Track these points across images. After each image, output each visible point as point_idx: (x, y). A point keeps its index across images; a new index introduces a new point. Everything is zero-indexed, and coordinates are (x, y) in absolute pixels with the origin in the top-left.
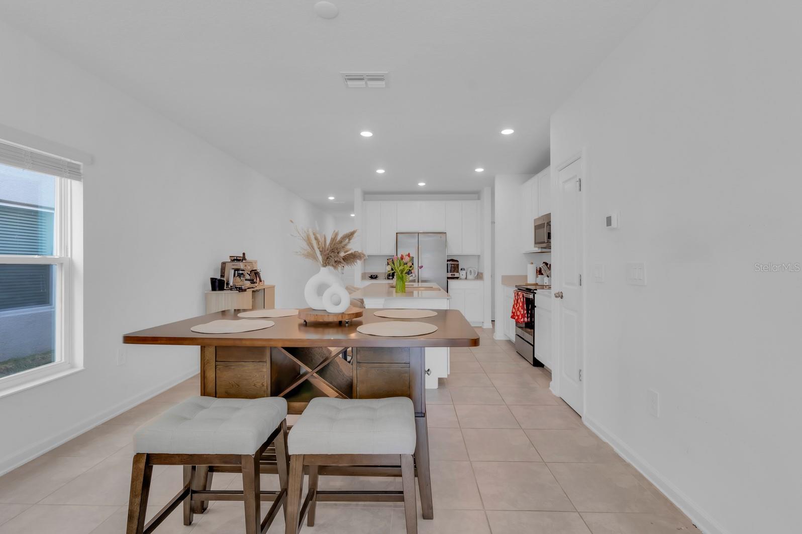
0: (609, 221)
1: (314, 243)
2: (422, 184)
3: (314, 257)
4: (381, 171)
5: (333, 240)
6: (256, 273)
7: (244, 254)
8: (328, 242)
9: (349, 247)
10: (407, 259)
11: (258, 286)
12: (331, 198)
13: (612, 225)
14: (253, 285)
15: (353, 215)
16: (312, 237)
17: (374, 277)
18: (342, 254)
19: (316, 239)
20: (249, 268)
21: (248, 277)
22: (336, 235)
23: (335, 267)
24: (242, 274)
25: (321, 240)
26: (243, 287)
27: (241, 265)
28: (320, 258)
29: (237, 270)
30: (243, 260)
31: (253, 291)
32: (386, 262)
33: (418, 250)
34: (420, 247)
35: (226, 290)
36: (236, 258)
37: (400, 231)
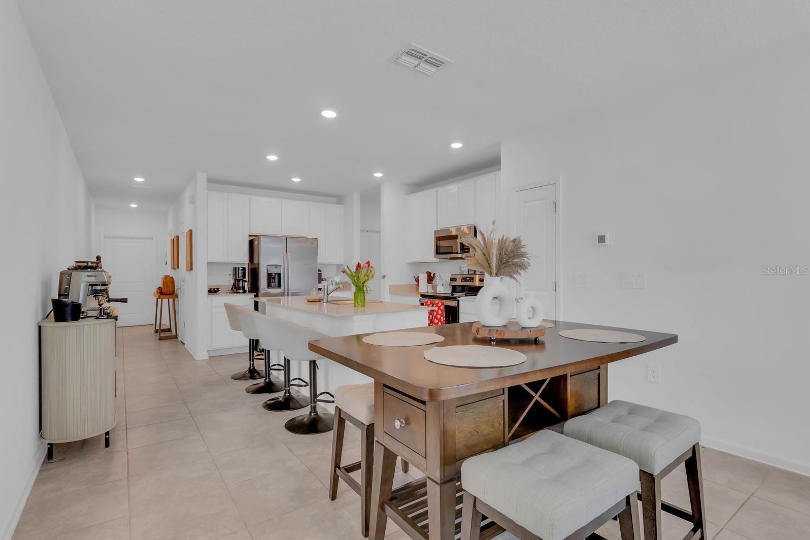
0: (601, 239)
2: (296, 180)
4: (272, 158)
7: (98, 258)
12: (139, 179)
13: (606, 243)
30: (97, 267)
32: (231, 272)
33: (287, 257)
34: (289, 254)
35: (82, 318)
36: (86, 264)
37: (254, 232)
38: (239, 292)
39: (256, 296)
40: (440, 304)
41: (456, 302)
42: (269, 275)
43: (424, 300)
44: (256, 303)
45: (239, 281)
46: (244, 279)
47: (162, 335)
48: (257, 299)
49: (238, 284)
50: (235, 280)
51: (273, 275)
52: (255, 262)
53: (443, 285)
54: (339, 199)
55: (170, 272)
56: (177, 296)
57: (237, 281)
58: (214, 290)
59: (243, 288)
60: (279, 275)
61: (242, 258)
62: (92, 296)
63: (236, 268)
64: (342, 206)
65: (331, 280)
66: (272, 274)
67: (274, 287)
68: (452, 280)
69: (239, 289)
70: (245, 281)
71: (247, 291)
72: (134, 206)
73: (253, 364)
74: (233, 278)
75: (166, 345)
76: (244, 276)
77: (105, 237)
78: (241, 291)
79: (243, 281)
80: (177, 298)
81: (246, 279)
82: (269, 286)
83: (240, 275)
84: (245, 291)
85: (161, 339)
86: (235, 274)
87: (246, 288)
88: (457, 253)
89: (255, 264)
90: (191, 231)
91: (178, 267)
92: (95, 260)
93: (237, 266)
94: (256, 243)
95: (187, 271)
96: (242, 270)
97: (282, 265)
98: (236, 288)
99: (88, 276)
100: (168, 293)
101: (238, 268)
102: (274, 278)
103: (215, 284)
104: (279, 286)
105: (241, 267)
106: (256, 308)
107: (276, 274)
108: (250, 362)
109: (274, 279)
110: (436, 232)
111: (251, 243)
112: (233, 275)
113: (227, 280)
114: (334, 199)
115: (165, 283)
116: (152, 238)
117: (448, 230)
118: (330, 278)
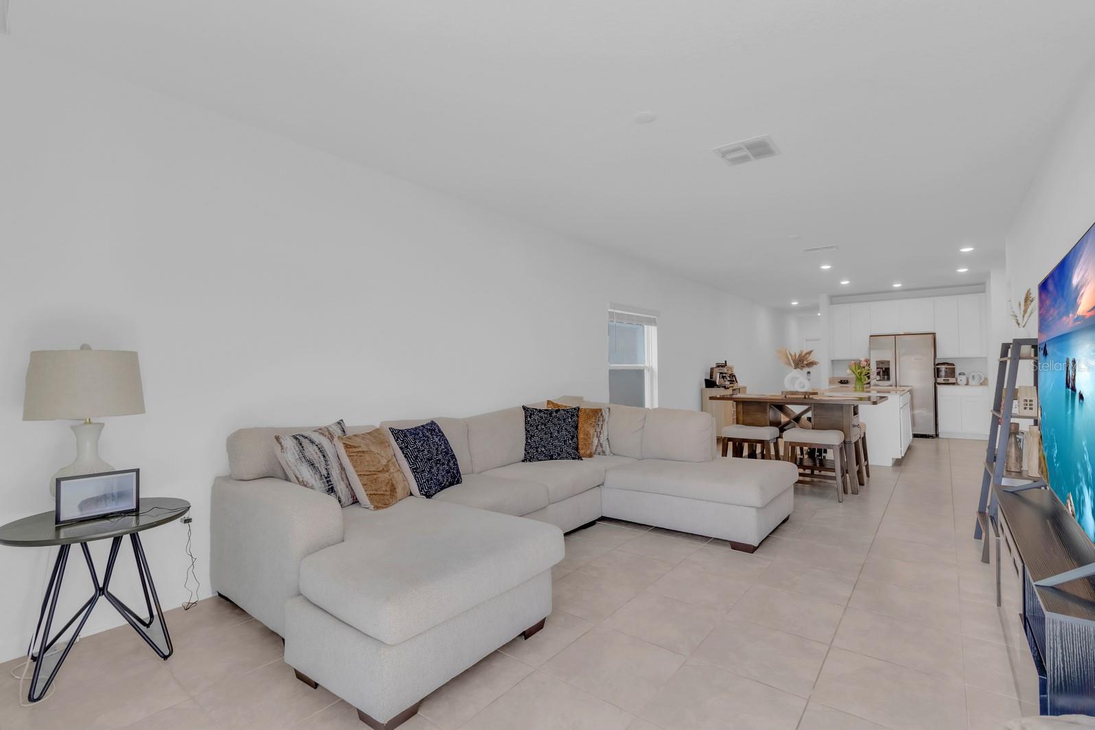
1: (789, 356)
2: (897, 285)
3: (790, 364)
5: (800, 355)
6: (732, 376)
7: (726, 362)
8: (797, 357)
9: (809, 359)
10: (864, 364)
11: (735, 386)
12: (794, 304)
14: (731, 385)
15: (819, 314)
16: (788, 354)
17: (844, 382)
18: (805, 362)
19: (790, 354)
20: (730, 372)
21: (728, 379)
22: (802, 352)
23: (802, 369)
24: (725, 376)
25: (793, 354)
26: (726, 386)
27: (725, 370)
28: (793, 365)
29: (721, 373)
30: (725, 366)
31: (733, 390)
33: (896, 354)
34: (898, 350)
37: (874, 333)
60: (888, 369)
67: (884, 380)
97: (891, 360)
104: (889, 379)
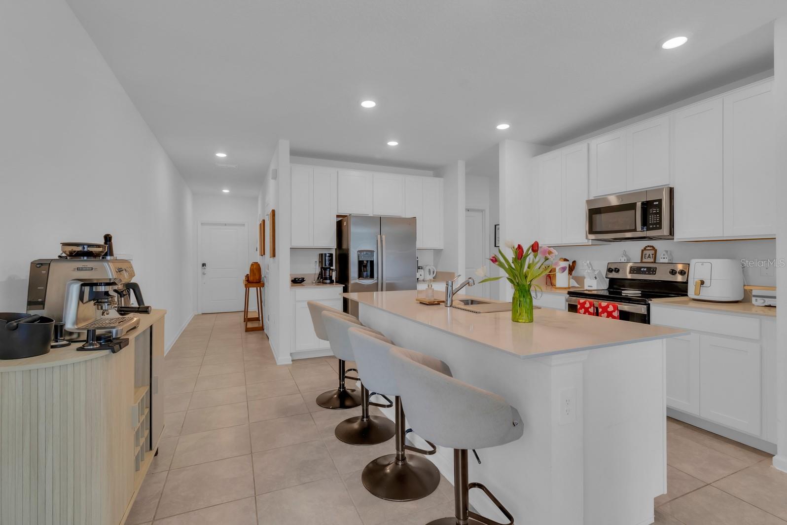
4: (368, 104)
7: (108, 239)
12: (221, 155)
24: (107, 293)
26: (114, 331)
30: (106, 254)
32: (317, 259)
33: (382, 241)
34: (384, 237)
35: (53, 347)
36: (80, 249)
37: (343, 212)
38: (326, 283)
39: (345, 290)
40: (611, 308)
41: (646, 306)
42: (361, 263)
43: (574, 300)
44: (345, 301)
45: (325, 269)
46: (331, 268)
47: (250, 325)
48: (346, 295)
49: (325, 273)
50: (322, 268)
51: (365, 262)
52: (344, 247)
53: (596, 278)
54: (438, 171)
55: (258, 259)
56: (263, 285)
57: (323, 269)
58: (298, 280)
59: (331, 277)
60: (372, 262)
61: (329, 242)
62: (92, 302)
63: (322, 254)
64: (442, 179)
65: (428, 268)
66: (363, 261)
67: (366, 277)
68: (610, 270)
69: (326, 279)
70: (332, 270)
71: (335, 281)
72: (226, 191)
73: (343, 385)
74: (319, 266)
75: (253, 337)
76: (331, 264)
77: (202, 224)
78: (328, 281)
79: (331, 269)
80: (263, 287)
81: (334, 267)
82: (360, 275)
83: (327, 262)
84: (332, 282)
85: (248, 330)
86: (321, 262)
87: (334, 278)
88: (635, 230)
89: (343, 250)
90: (273, 211)
91: (264, 254)
92: (102, 242)
93: (323, 252)
94: (345, 224)
95: (270, 257)
96: (329, 256)
97: (375, 250)
98: (323, 278)
99: (78, 269)
100: (255, 281)
101: (325, 254)
102: (365, 266)
103: (299, 273)
104: (372, 276)
105: (327, 252)
106: (346, 309)
107: (368, 261)
108: (340, 382)
109: (367, 268)
110: (588, 202)
111: (339, 225)
112: (320, 262)
113: (312, 268)
114: (431, 172)
115: (252, 270)
116: (244, 225)
117: (604, 199)
118: (426, 266)
